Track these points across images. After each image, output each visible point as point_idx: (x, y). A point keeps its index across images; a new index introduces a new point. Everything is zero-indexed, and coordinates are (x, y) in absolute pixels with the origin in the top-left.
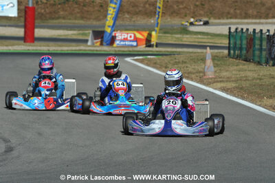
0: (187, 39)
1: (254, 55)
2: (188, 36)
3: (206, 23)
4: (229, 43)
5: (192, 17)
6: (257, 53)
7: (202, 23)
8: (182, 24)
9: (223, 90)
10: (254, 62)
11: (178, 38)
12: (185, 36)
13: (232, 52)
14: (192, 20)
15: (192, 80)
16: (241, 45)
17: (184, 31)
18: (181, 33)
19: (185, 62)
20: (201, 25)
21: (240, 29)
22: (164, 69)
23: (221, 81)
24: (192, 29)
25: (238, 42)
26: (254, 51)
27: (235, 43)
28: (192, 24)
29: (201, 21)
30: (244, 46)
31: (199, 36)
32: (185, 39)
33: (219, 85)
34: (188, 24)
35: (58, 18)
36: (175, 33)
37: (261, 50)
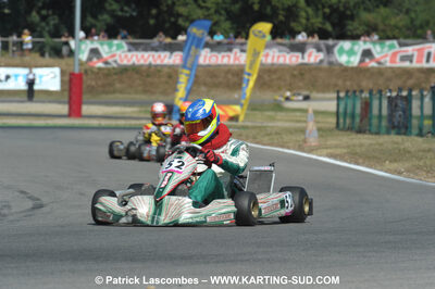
1: (370, 125)
2: (283, 114)
3: (306, 98)
4: (337, 112)
5: (290, 90)
6: (374, 121)
7: (301, 98)
8: (275, 100)
10: (371, 133)
12: (279, 114)
13: (341, 121)
14: (288, 94)
15: (289, 148)
17: (278, 107)
18: (273, 110)
20: (299, 101)
23: (327, 148)
24: (289, 105)
25: (349, 110)
26: (370, 119)
28: (287, 99)
29: (299, 94)
31: (298, 114)
33: (325, 151)
34: (282, 99)
35: (114, 92)
36: (268, 110)
37: (380, 116)
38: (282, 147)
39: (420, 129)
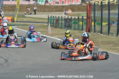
0: (25, 19)
2: (25, 18)
3: (31, 14)
4: (48, 21)
5: (26, 12)
8: (22, 14)
11: (22, 19)
12: (24, 18)
14: (26, 13)
16: (53, 22)
17: (23, 16)
18: (22, 17)
21: (52, 16)
24: (26, 16)
27: (51, 21)
28: (25, 14)
31: (29, 18)
32: (24, 20)
36: (20, 17)
37: (62, 24)
39: (75, 28)
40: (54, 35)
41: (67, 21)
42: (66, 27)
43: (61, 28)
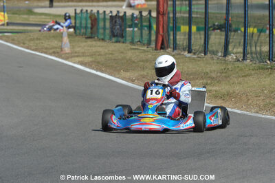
1: (98, 33)
2: (34, 17)
4: (75, 23)
6: (101, 31)
9: (81, 63)
10: (98, 39)
11: (25, 18)
12: (32, 17)
15: (51, 54)
16: (86, 24)
17: (30, 12)
18: (27, 14)
19: (39, 39)
21: (84, 11)
22: (22, 45)
23: (77, 56)
24: (37, 10)
25: (84, 22)
26: (98, 30)
27: (81, 23)
30: (89, 26)
31: (43, 17)
32: (31, 19)
33: (77, 59)
36: (22, 14)
37: (104, 28)
38: (46, 53)
39: (133, 39)
40: (74, 56)
41: (115, 22)
42: (114, 36)
43: (103, 40)
